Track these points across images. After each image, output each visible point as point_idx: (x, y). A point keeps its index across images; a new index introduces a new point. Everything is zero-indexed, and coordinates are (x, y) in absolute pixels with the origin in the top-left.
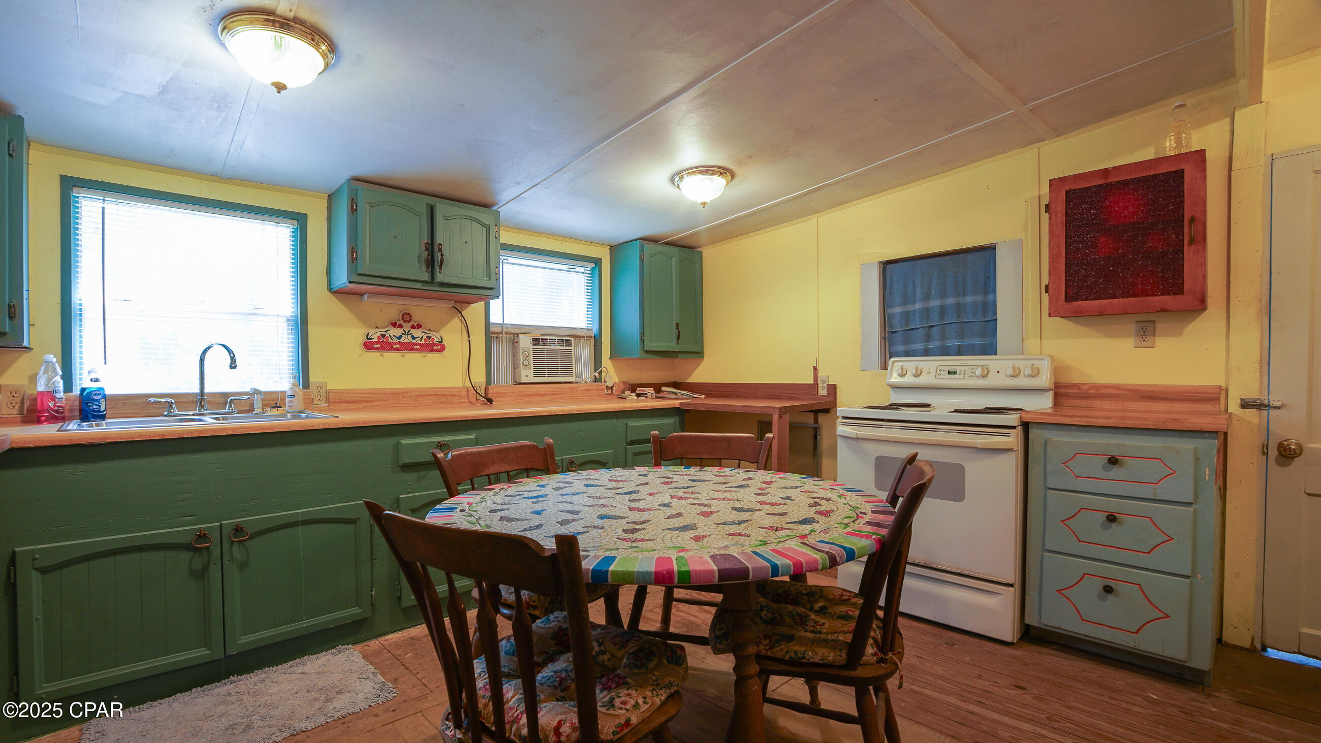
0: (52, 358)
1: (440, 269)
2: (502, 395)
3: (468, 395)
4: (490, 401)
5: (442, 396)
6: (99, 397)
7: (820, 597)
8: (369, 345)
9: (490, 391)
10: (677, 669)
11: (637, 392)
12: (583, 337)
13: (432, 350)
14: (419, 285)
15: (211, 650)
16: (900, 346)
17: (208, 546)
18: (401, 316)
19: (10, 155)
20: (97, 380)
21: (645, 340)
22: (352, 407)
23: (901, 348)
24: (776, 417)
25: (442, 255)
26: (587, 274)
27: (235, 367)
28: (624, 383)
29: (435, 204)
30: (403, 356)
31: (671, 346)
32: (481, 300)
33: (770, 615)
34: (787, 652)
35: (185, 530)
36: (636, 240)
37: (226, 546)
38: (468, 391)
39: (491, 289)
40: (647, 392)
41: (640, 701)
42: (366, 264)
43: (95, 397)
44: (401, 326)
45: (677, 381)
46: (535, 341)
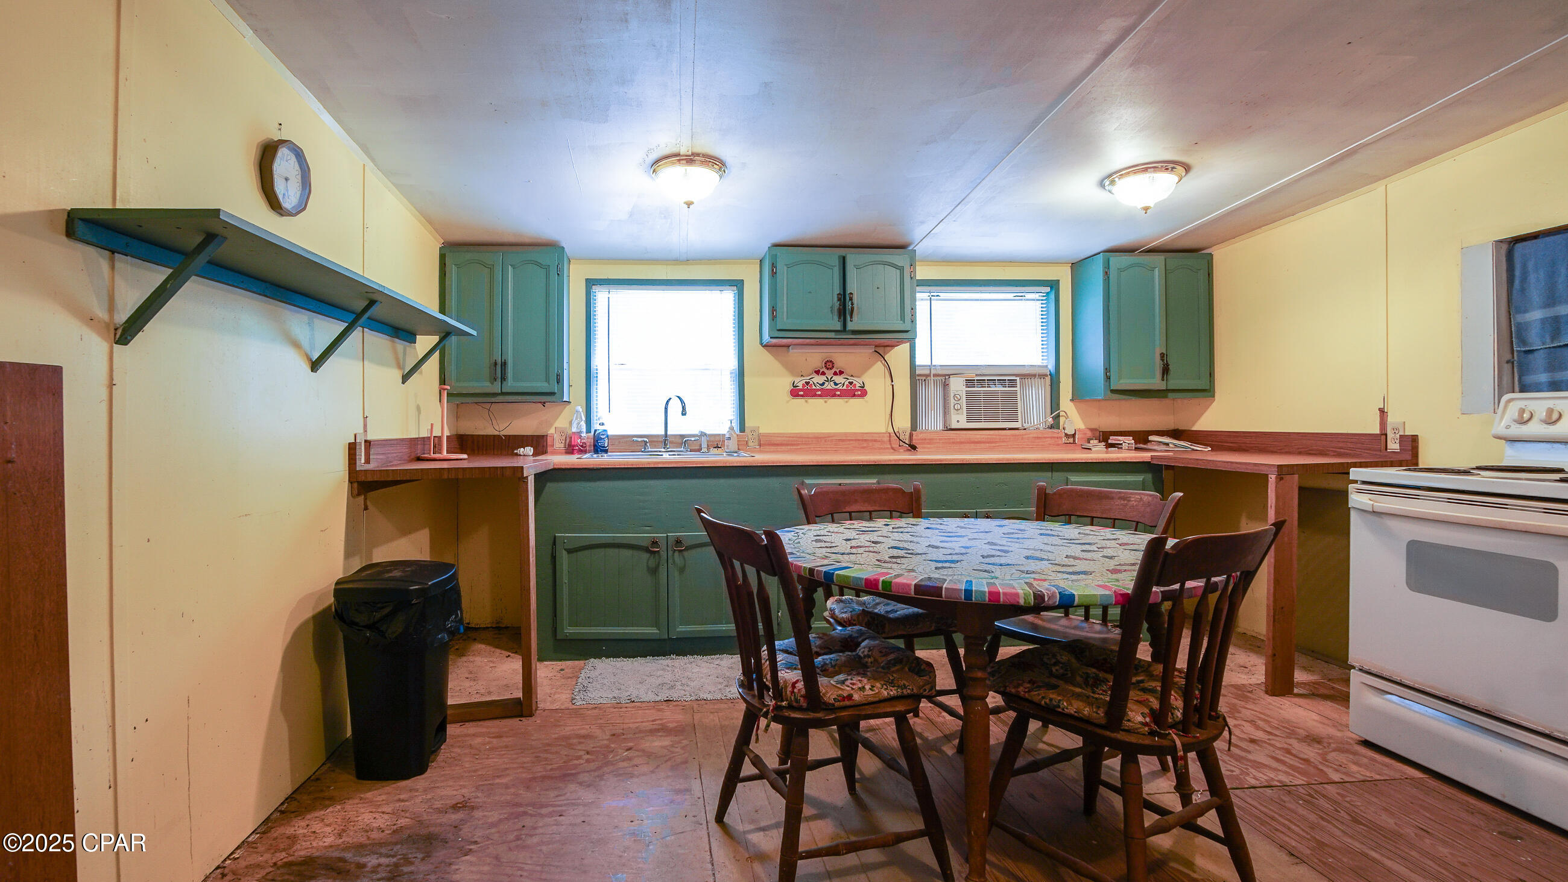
0: (580, 409)
1: (851, 317)
2: (928, 441)
3: (890, 441)
4: (913, 447)
5: (863, 441)
6: (604, 437)
7: (1142, 672)
8: (795, 393)
9: (914, 437)
10: (915, 677)
11: (1110, 441)
12: (1034, 376)
13: (854, 395)
14: (832, 335)
15: (659, 630)
16: (1541, 373)
17: (659, 551)
18: (823, 363)
19: (558, 274)
20: (603, 424)
21: (1111, 377)
22: (779, 450)
23: (1543, 378)
24: (1272, 478)
25: (852, 304)
26: (1042, 300)
27: (685, 414)
28: (1092, 430)
29: (846, 255)
30: (826, 402)
31: (1155, 382)
32: (901, 342)
33: (1061, 671)
34: (1043, 698)
35: (644, 536)
36: (1099, 253)
37: (670, 553)
38: (890, 436)
39: (907, 331)
40: (1122, 442)
41: (868, 687)
42: (784, 322)
43: (602, 437)
44: (823, 374)
45: (1180, 429)
46: (969, 383)
